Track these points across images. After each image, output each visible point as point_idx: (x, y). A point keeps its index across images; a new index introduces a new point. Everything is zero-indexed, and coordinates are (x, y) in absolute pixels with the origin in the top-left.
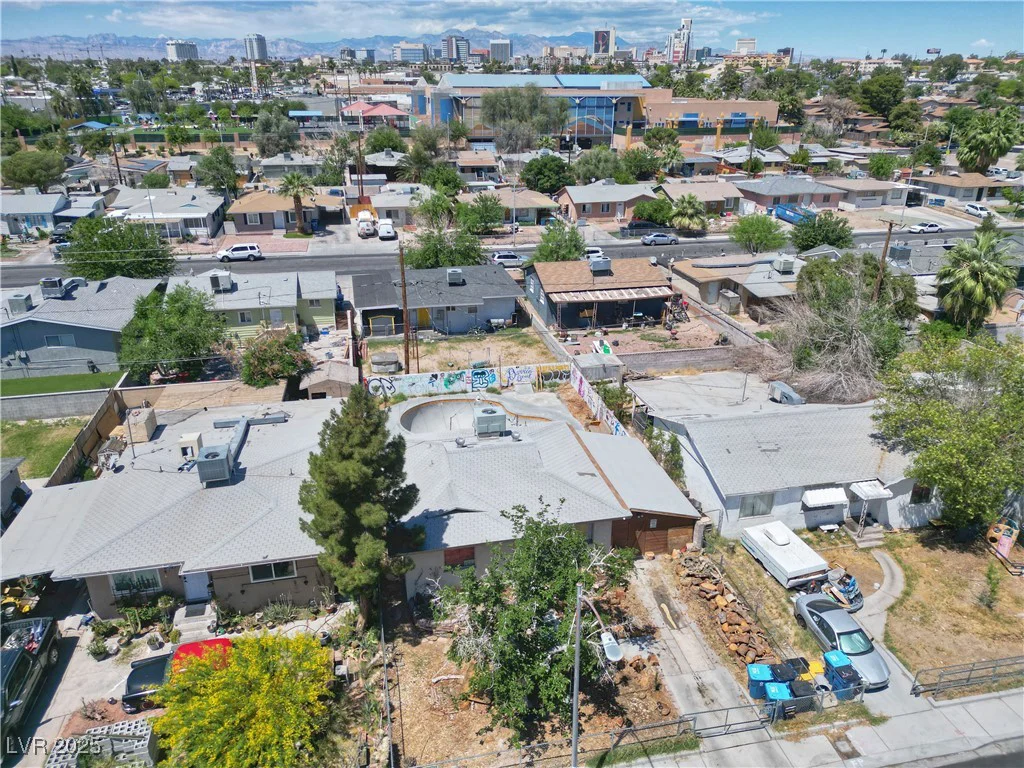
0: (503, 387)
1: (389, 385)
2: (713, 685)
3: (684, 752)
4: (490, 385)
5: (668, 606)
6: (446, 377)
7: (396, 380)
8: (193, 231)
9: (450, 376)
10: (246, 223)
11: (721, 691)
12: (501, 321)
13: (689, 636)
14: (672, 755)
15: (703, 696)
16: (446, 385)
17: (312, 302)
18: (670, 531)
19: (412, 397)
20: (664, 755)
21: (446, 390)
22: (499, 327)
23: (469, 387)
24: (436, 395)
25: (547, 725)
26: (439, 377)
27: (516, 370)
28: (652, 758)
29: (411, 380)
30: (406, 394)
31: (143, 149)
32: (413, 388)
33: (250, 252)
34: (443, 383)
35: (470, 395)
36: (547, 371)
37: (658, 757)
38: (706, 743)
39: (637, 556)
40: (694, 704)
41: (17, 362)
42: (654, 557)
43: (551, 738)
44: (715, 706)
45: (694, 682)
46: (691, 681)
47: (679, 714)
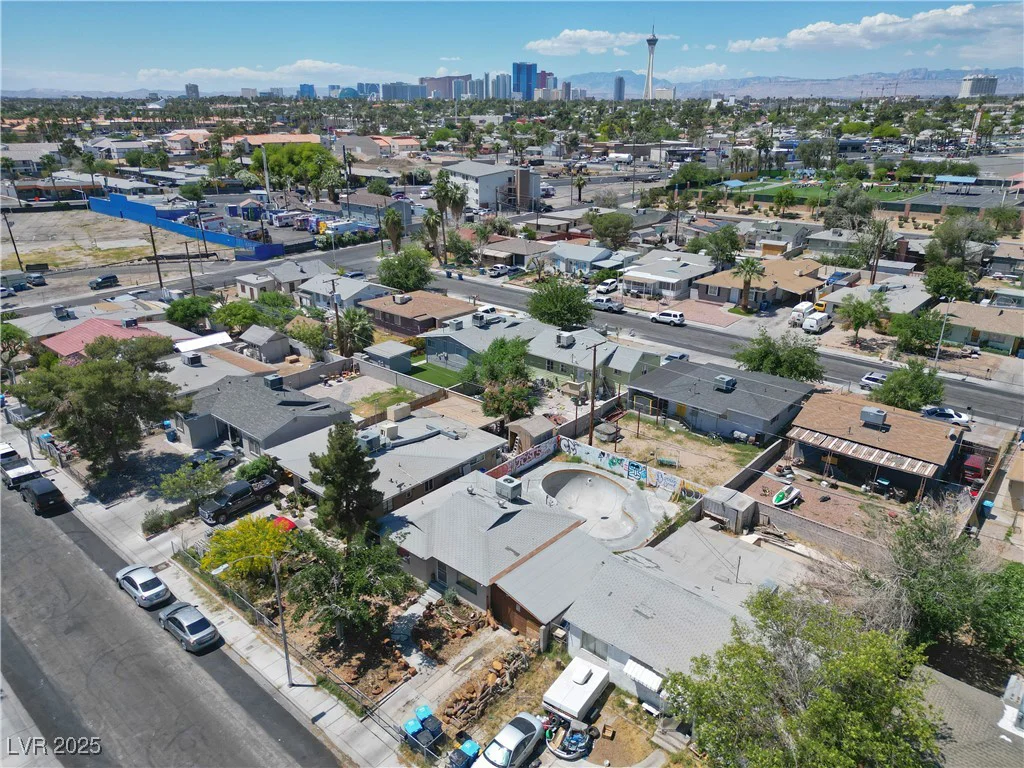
0: (652, 485)
1: (573, 447)
3: (352, 713)
4: (642, 479)
5: (473, 660)
6: (610, 457)
7: (577, 445)
8: (665, 292)
9: (614, 458)
10: (707, 293)
12: (744, 435)
13: (453, 680)
14: (347, 708)
15: (404, 706)
16: (609, 464)
17: (616, 371)
18: (528, 622)
19: (586, 463)
20: (345, 705)
21: (608, 468)
22: (738, 440)
23: (625, 474)
24: (600, 468)
25: (333, 652)
26: (606, 455)
27: (664, 476)
28: (339, 702)
29: (587, 450)
30: (582, 459)
31: (756, 208)
32: (587, 456)
33: (672, 319)
34: (608, 462)
35: (625, 480)
36: (690, 488)
37: (342, 703)
38: (369, 720)
39: (508, 626)
40: (394, 704)
41: (443, 358)
42: (517, 634)
43: (325, 658)
44: (401, 714)
45: (413, 697)
46: (412, 696)
47: (380, 699)
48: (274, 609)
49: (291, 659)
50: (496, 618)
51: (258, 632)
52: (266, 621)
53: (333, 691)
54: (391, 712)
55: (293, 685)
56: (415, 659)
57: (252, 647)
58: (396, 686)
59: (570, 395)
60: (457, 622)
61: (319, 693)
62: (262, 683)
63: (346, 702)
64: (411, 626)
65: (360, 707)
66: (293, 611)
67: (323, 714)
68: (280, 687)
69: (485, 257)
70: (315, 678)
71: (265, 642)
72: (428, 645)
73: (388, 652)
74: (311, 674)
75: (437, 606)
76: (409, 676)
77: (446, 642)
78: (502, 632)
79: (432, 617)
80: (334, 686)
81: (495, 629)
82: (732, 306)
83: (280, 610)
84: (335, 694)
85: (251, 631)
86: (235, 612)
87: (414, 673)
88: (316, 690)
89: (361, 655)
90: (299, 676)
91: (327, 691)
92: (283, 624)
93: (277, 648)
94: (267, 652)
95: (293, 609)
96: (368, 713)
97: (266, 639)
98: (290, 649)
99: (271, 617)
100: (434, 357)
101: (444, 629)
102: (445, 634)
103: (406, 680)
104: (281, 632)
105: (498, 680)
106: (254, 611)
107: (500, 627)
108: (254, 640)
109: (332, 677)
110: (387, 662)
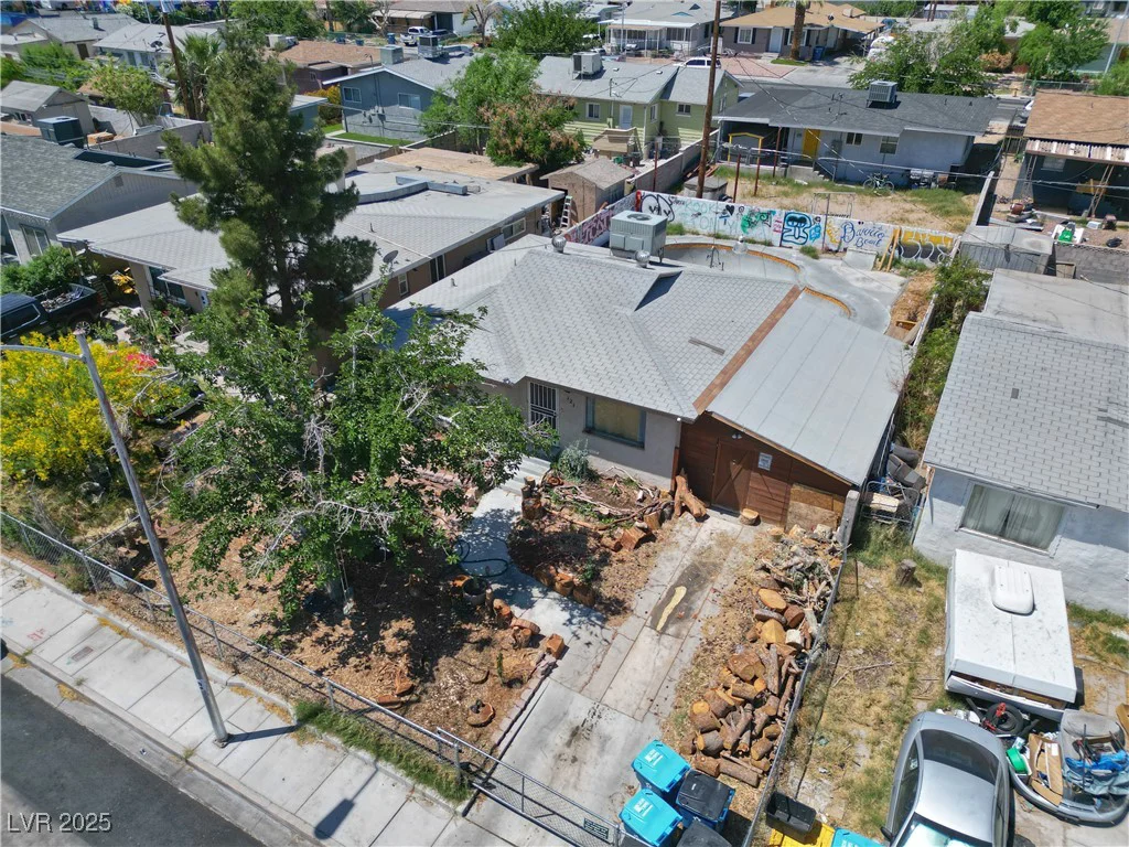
0: (829, 251)
1: (667, 209)
2: (605, 740)
3: (430, 792)
4: (809, 243)
5: (690, 593)
6: (746, 213)
7: (677, 202)
8: (676, 45)
9: (752, 213)
10: (736, 42)
11: (607, 758)
12: (928, 173)
13: (665, 653)
14: (409, 781)
15: (569, 744)
16: (743, 226)
18: (796, 488)
19: (693, 233)
20: (400, 773)
21: (742, 235)
23: (776, 238)
24: (726, 238)
25: (323, 629)
26: (736, 211)
27: (857, 227)
28: (381, 764)
29: (696, 208)
30: (686, 227)
32: (697, 220)
34: (740, 223)
35: (775, 251)
36: (912, 241)
37: (390, 768)
38: (485, 807)
39: (731, 507)
40: (539, 743)
41: (375, 119)
42: (756, 522)
43: (306, 646)
44: (568, 771)
45: (583, 715)
46: (579, 710)
47: (496, 738)
48: (134, 547)
49: (210, 666)
50: (698, 494)
51: (101, 609)
52: (118, 579)
53: (353, 738)
54: (540, 767)
55: (230, 738)
56: (547, 614)
57: (87, 650)
58: (526, 694)
59: (609, 154)
60: (610, 516)
61: (312, 750)
62: (133, 749)
63: (403, 762)
64: (503, 536)
65: (453, 773)
66: (193, 545)
67: (345, 808)
68: (191, 752)
69: (393, 21)
70: (291, 707)
71: (124, 633)
72: (565, 574)
73: (471, 605)
74: (276, 698)
75: (548, 487)
76: (550, 659)
77: (605, 560)
78: (718, 522)
79: (544, 511)
80: (354, 723)
81: (701, 518)
82: (776, 56)
83: (154, 549)
84: (363, 745)
85: (78, 609)
86: (28, 569)
87: (562, 651)
88: (301, 741)
89: (406, 625)
90: (241, 712)
91: (336, 740)
92: (169, 581)
93: (161, 643)
94: (134, 658)
95: (192, 539)
96: (477, 783)
97: (126, 625)
98: (200, 640)
99: (130, 568)
100: (359, 118)
101: (584, 532)
102: (592, 542)
103: (547, 673)
104: (166, 601)
105: (794, 636)
106: (78, 560)
107: (709, 512)
108: (91, 633)
109: (340, 697)
110: (479, 632)
